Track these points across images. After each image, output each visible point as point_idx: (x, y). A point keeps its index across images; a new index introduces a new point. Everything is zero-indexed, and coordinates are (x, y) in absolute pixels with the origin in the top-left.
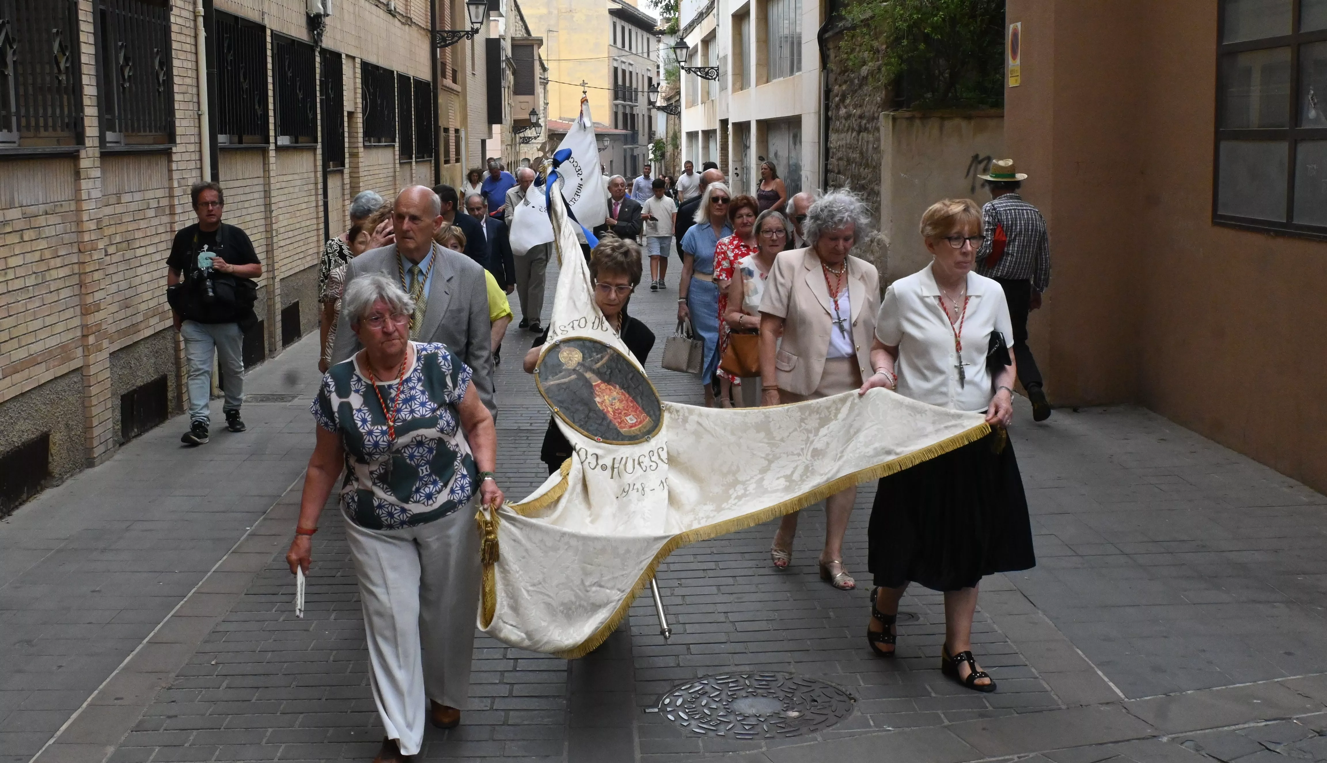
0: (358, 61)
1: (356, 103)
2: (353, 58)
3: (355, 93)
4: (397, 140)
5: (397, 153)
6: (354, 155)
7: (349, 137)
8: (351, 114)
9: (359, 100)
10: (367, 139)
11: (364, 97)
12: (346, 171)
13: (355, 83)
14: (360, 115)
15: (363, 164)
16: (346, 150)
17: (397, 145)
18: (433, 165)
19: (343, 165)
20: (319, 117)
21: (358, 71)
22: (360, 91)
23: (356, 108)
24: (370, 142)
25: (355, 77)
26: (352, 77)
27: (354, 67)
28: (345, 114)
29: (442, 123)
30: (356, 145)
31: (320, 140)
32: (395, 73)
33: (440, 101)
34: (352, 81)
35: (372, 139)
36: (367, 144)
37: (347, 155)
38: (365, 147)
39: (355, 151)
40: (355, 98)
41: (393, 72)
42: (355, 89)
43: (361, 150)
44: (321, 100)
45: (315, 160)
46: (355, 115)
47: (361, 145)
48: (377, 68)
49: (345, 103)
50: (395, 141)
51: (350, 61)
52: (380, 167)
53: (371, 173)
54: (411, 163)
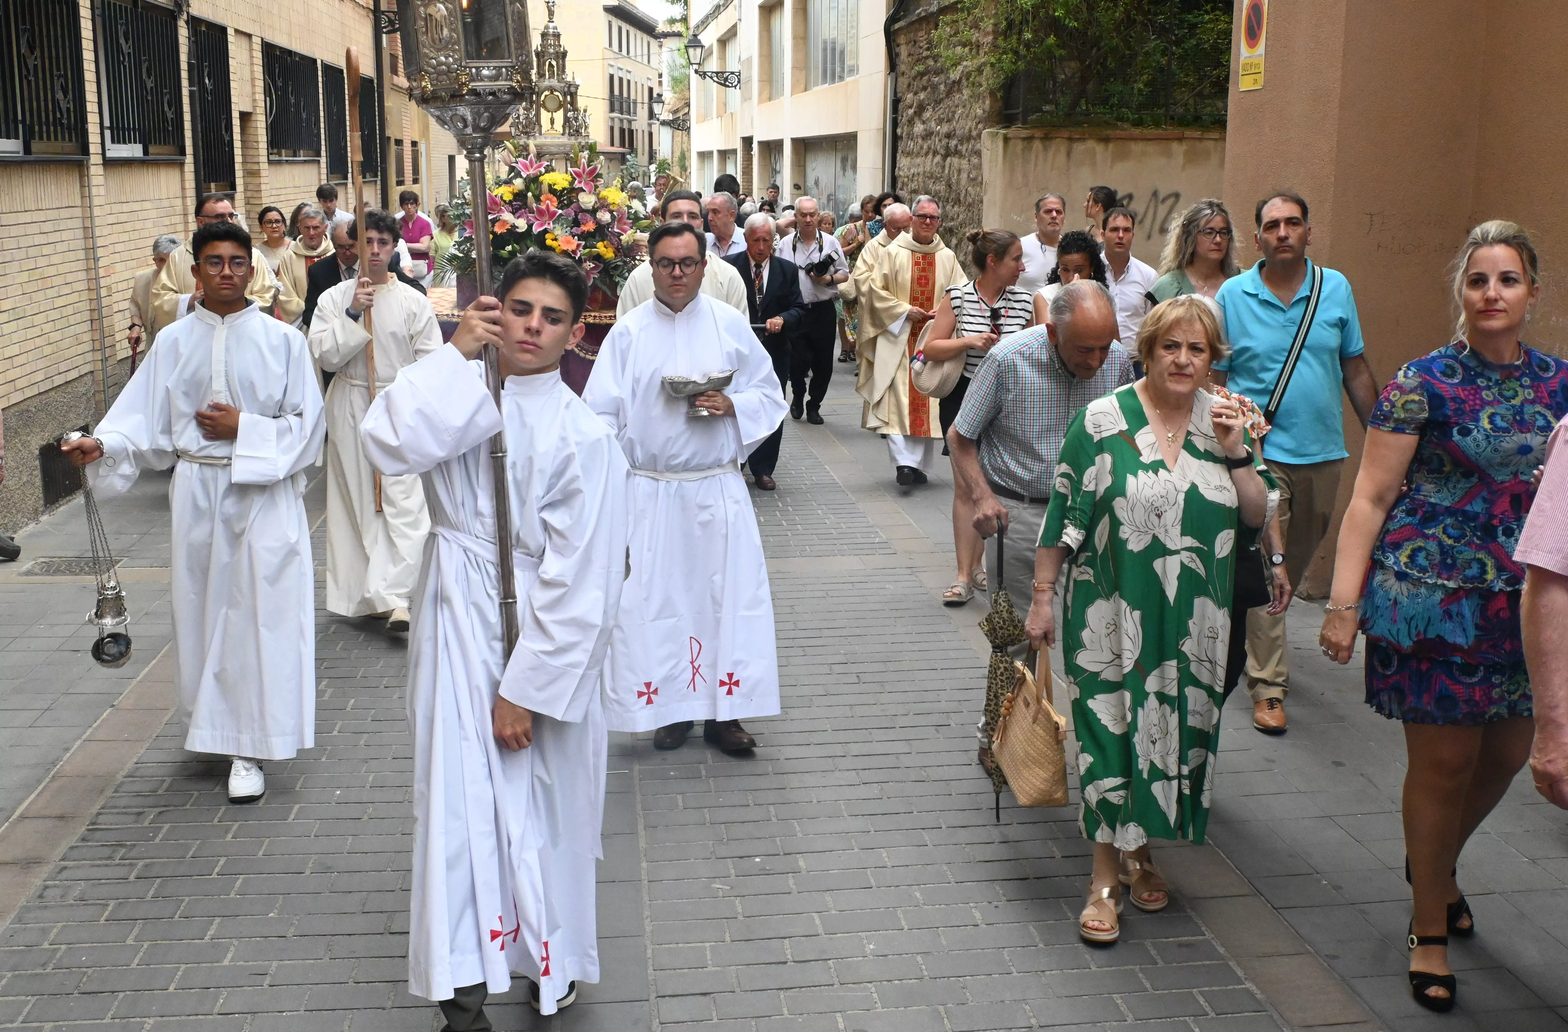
0: (257, 41)
1: (254, 100)
2: (249, 36)
3: (253, 86)
4: (323, 153)
5: (324, 171)
6: (252, 173)
7: (244, 147)
8: (245, 117)
9: (260, 97)
10: (275, 151)
11: (267, 92)
12: (239, 195)
13: (252, 72)
14: (263, 118)
15: (268, 187)
16: (238, 167)
17: (323, 160)
18: (379, 187)
19: (233, 187)
20: (187, 117)
21: (258, 55)
22: (260, 84)
23: (254, 107)
24: (280, 155)
25: (252, 64)
26: (248, 63)
27: (251, 50)
28: (235, 115)
29: (392, 132)
30: (256, 160)
31: (189, 149)
32: (319, 62)
33: (388, 104)
34: (247, 70)
35: (283, 151)
36: (272, 158)
37: (239, 173)
38: (270, 162)
39: (256, 167)
40: (254, 94)
41: (315, 61)
42: (253, 79)
43: (264, 166)
44: (192, 94)
45: (183, 181)
46: (253, 118)
47: (263, 159)
48: (290, 52)
49: (234, 99)
50: (319, 155)
51: (244, 41)
52: (297, 190)
53: (282, 198)
54: (346, 184)
